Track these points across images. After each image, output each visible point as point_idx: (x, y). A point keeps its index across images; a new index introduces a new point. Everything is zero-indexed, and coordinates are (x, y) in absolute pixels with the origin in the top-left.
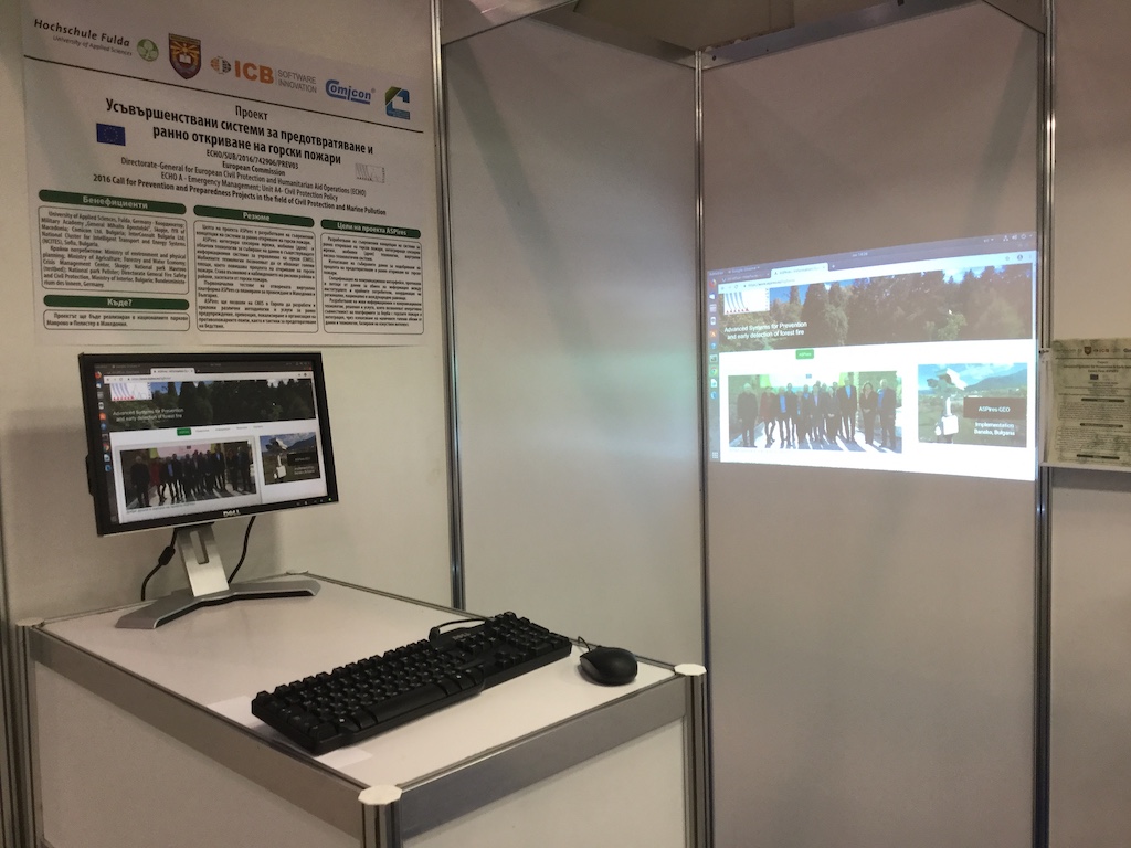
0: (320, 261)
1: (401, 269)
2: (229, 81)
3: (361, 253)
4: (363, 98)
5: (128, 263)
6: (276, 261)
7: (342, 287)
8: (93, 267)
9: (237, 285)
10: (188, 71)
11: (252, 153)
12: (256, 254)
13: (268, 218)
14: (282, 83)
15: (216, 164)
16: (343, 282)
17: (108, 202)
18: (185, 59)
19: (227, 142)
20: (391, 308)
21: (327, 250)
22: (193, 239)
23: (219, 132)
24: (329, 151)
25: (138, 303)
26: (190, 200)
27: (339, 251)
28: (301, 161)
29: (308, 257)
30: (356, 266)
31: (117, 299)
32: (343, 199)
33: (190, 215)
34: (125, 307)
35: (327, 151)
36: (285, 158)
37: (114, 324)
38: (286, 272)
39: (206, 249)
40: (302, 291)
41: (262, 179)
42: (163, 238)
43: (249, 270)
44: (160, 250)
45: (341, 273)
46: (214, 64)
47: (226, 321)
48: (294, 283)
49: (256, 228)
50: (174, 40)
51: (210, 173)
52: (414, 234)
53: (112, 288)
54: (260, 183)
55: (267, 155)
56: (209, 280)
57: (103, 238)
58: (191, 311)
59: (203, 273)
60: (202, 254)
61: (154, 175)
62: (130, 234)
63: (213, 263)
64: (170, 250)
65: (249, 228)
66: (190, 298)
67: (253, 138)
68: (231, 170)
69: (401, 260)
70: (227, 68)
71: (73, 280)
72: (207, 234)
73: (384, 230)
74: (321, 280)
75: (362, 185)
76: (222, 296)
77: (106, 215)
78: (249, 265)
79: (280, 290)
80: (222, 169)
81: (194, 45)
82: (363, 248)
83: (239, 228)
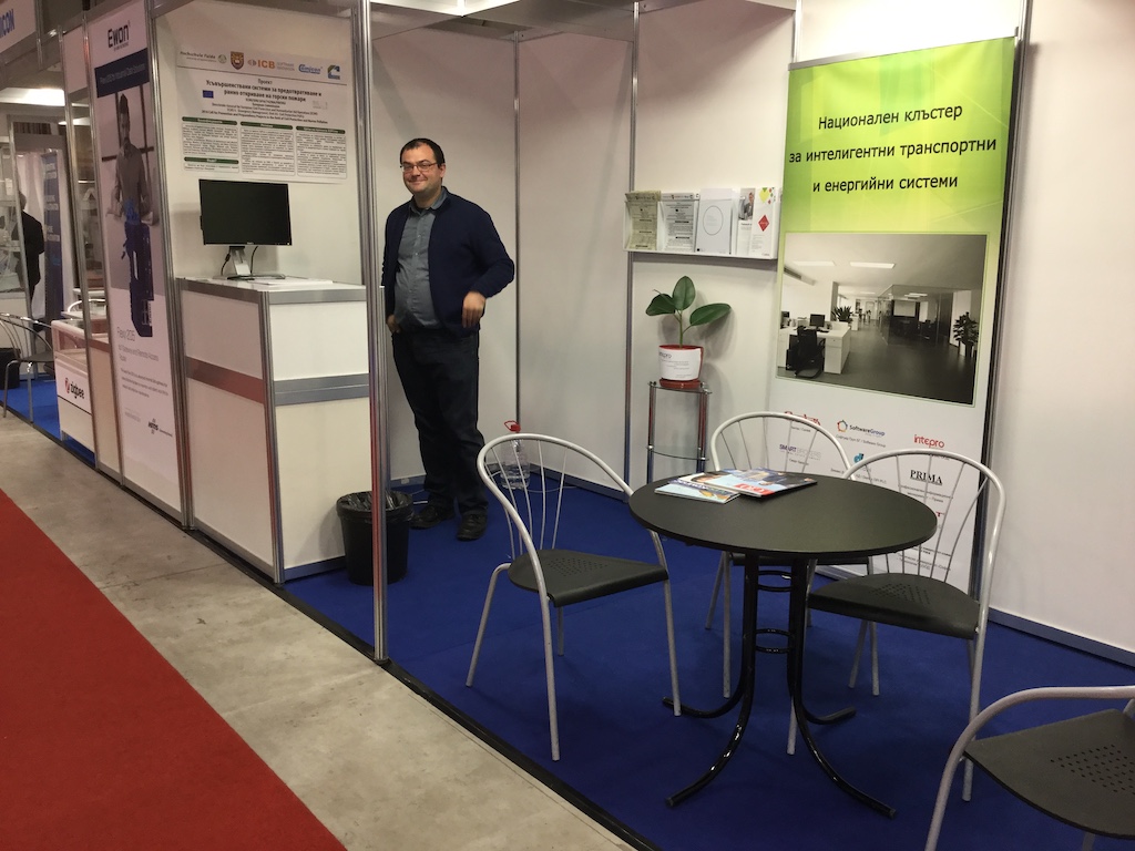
0: (296, 144)
1: (335, 148)
2: (256, 69)
3: (315, 141)
4: (317, 71)
9: (258, 154)
10: (238, 66)
11: (265, 98)
14: (279, 68)
15: (250, 104)
18: (237, 61)
19: (254, 95)
20: (331, 165)
21: (299, 140)
22: (240, 135)
23: (251, 91)
24: (300, 96)
25: (219, 161)
26: (239, 119)
27: (305, 140)
28: (287, 101)
29: (290, 143)
32: (306, 117)
33: (239, 125)
35: (299, 96)
36: (280, 100)
38: (280, 149)
40: (287, 157)
42: (228, 135)
44: (226, 139)
45: (306, 150)
46: (249, 62)
48: (284, 154)
49: (266, 130)
50: (232, 53)
52: (343, 132)
53: (208, 155)
55: (272, 99)
58: (240, 164)
59: (244, 150)
60: (244, 142)
61: (225, 110)
64: (230, 140)
67: (265, 92)
69: (335, 144)
70: (255, 63)
72: (246, 133)
73: (326, 130)
74: (296, 153)
76: (252, 159)
79: (279, 157)
81: (240, 55)
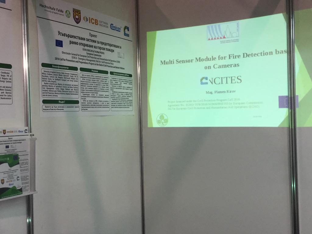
5: (64, 88)
6: (100, 86)
7: (115, 95)
8: (55, 90)
12: (95, 84)
13: (97, 71)
16: (115, 93)
17: (59, 67)
30: (118, 87)
31: (61, 101)
34: (63, 103)
37: (61, 110)
39: (83, 83)
41: (96, 58)
43: (93, 90)
47: (88, 107)
51: (84, 56)
54: (95, 60)
56: (84, 93)
57: (57, 80)
62: (64, 78)
63: (84, 87)
65: (93, 75)
66: (79, 100)
68: (89, 55)
71: (50, 94)
75: (119, 59)
77: (58, 72)
78: (93, 88)
80: (86, 55)
82: (119, 81)
83: (91, 75)
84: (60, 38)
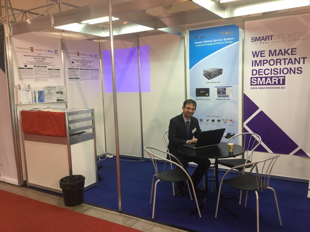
84: (73, 61)
